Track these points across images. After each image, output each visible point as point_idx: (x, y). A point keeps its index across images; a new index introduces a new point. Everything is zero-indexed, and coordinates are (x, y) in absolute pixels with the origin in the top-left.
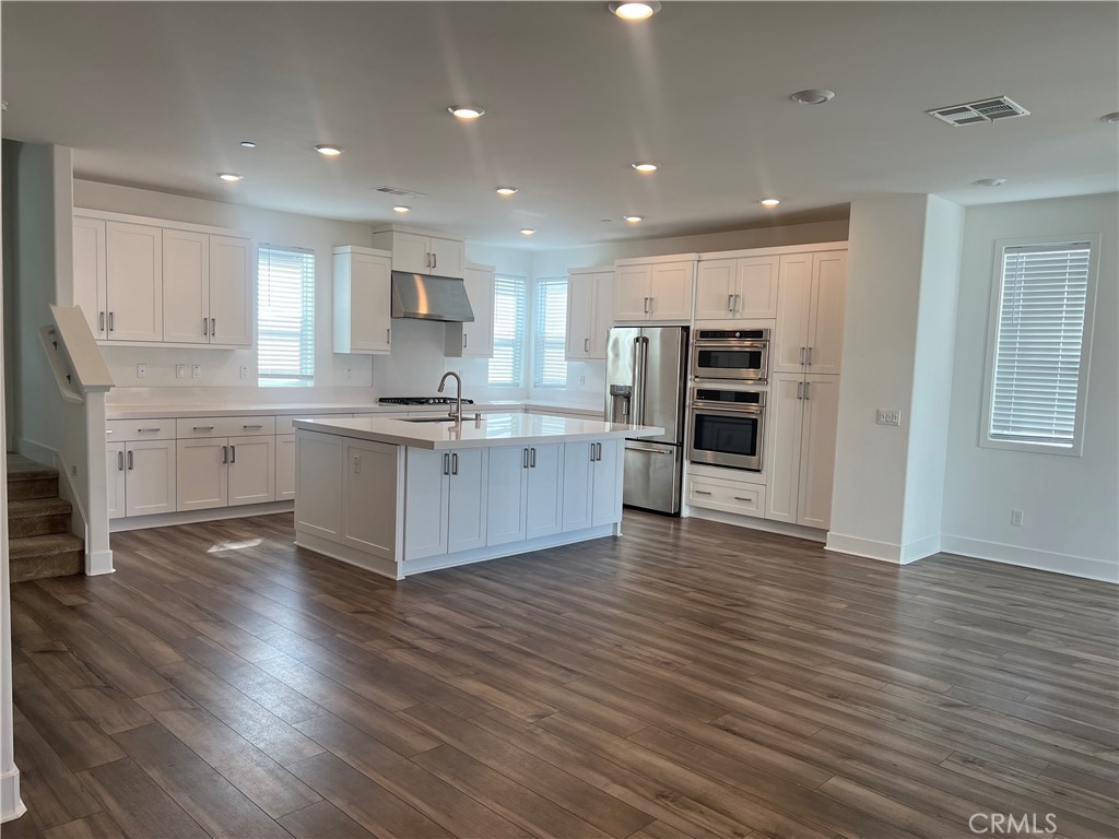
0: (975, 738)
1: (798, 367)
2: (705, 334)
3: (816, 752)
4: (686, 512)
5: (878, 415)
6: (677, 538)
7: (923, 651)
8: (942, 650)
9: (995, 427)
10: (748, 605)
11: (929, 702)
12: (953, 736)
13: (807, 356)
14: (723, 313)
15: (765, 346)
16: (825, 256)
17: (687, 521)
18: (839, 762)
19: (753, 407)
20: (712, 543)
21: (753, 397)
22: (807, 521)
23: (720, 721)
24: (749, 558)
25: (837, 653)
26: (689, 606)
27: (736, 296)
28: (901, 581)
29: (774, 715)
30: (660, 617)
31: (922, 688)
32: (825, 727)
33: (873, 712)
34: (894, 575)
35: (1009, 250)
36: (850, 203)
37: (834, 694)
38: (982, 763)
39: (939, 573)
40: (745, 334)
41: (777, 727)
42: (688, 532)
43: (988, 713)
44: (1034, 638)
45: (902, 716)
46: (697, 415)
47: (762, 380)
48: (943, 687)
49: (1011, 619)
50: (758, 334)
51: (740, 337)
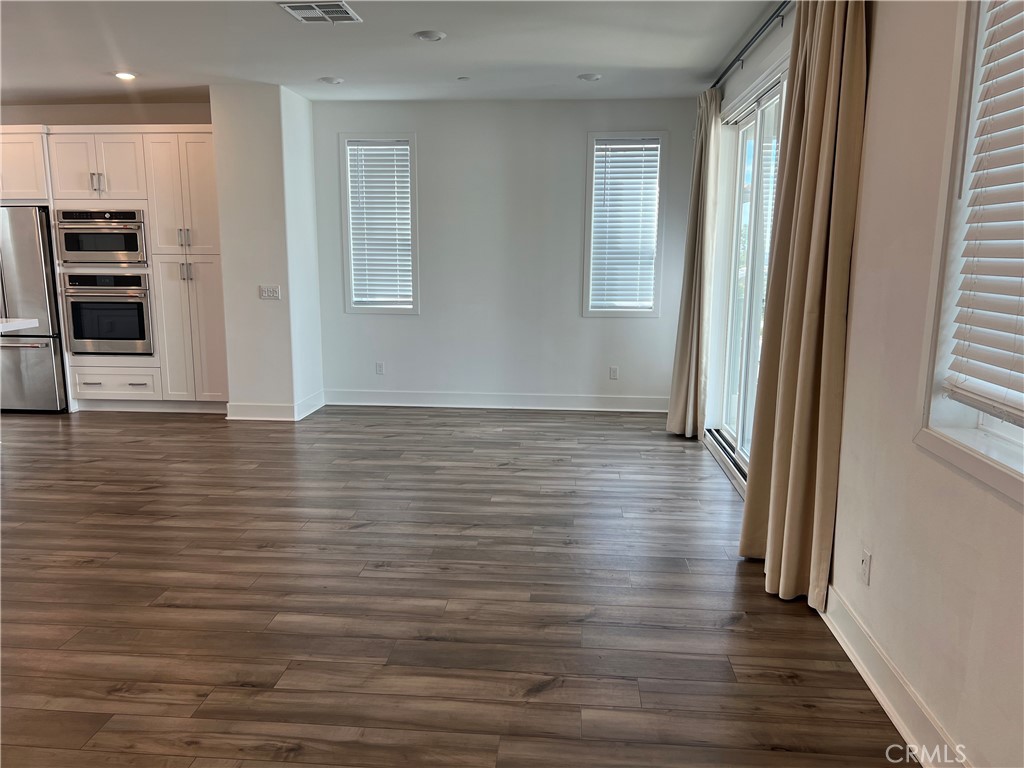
0: (380, 546)
1: (177, 249)
2: (68, 215)
3: (258, 598)
4: (74, 407)
5: (261, 291)
6: (69, 435)
7: (328, 489)
8: (343, 484)
9: (356, 295)
10: (164, 485)
11: (341, 529)
12: (365, 550)
13: (186, 238)
14: (87, 193)
15: (139, 227)
16: (192, 137)
17: (77, 415)
18: (279, 601)
19: (132, 291)
20: (112, 433)
21: (136, 281)
22: (205, 396)
23: (160, 600)
24: (155, 441)
25: (257, 508)
26: (100, 500)
27: (100, 175)
28: (297, 435)
29: (212, 578)
30: (70, 518)
31: (334, 519)
32: (261, 575)
33: (300, 550)
34: (291, 431)
35: (351, 143)
36: (208, 87)
37: (263, 545)
38: (389, 564)
39: (328, 423)
40: (115, 215)
41: (217, 588)
42: (81, 426)
43: (386, 525)
44: (405, 459)
45: (323, 546)
46: (72, 303)
47: (143, 263)
48: (349, 513)
49: (388, 448)
50: (130, 215)
51: (110, 218)
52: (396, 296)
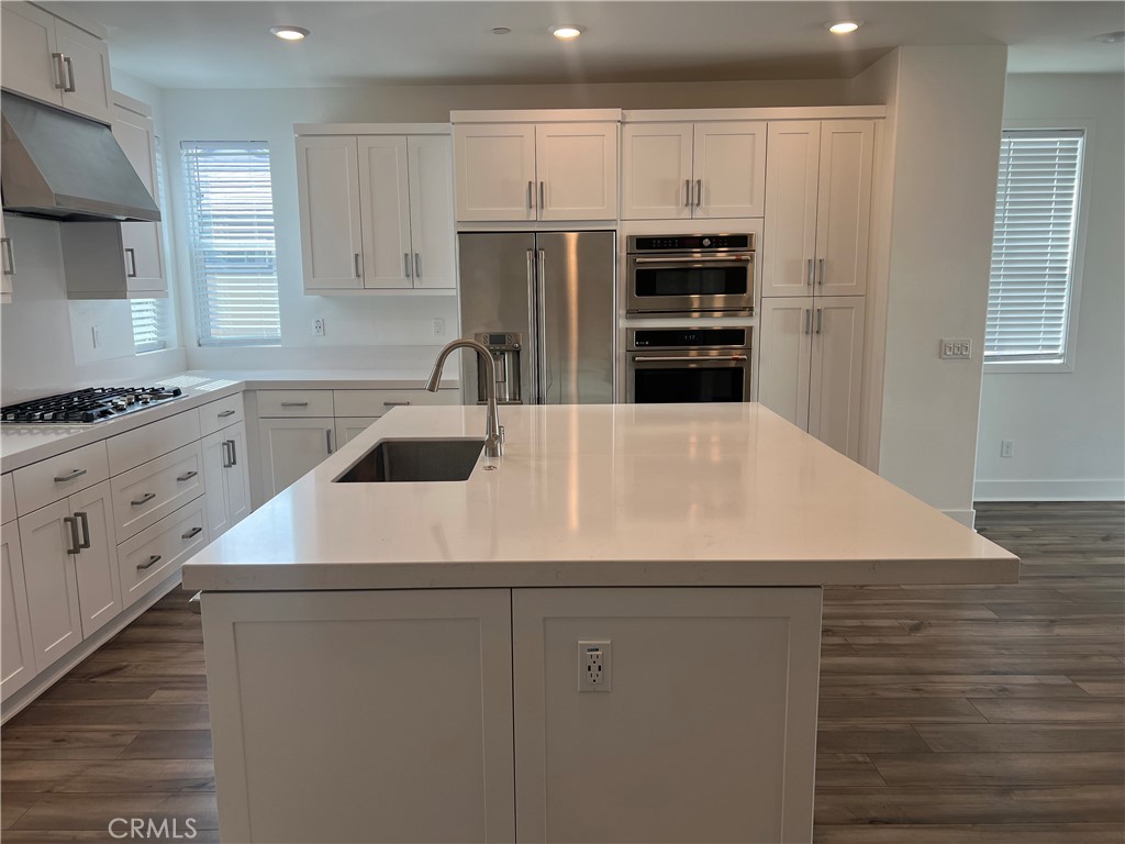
1: (800, 288)
2: (644, 243)
5: (943, 347)
13: (817, 271)
14: (670, 210)
15: (751, 259)
19: (736, 352)
21: (737, 337)
27: (698, 183)
40: (718, 241)
46: (635, 370)
47: (748, 311)
50: (740, 241)
51: (710, 246)
52: (1037, 347)
